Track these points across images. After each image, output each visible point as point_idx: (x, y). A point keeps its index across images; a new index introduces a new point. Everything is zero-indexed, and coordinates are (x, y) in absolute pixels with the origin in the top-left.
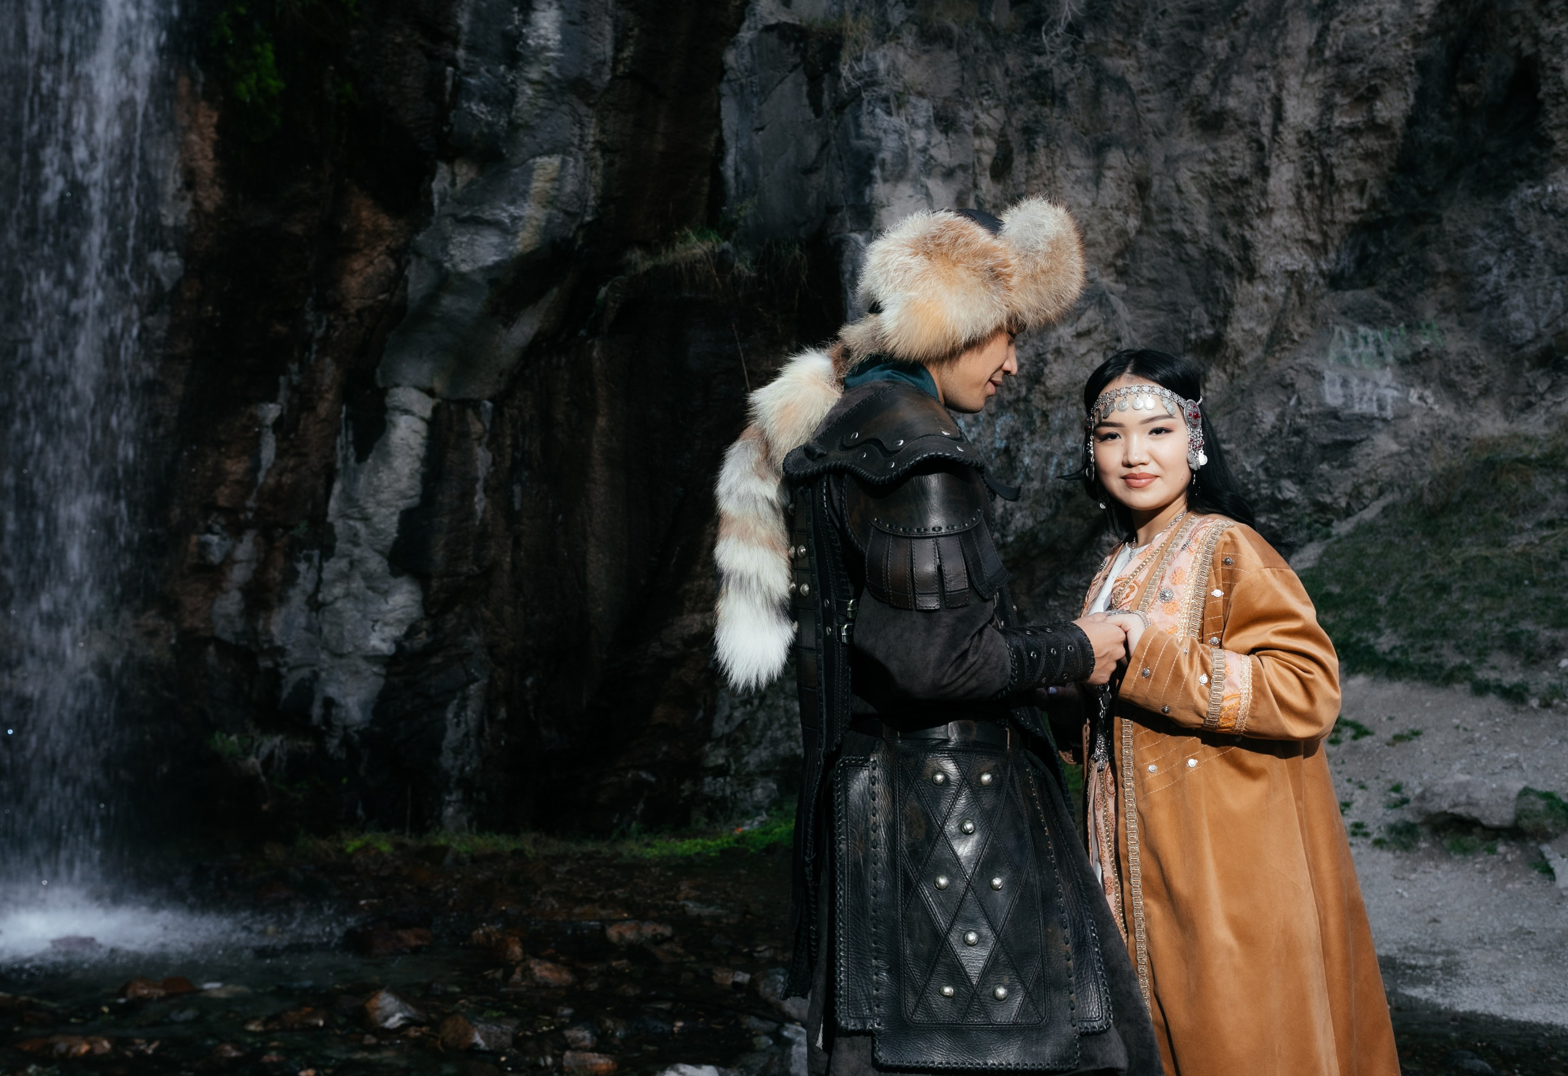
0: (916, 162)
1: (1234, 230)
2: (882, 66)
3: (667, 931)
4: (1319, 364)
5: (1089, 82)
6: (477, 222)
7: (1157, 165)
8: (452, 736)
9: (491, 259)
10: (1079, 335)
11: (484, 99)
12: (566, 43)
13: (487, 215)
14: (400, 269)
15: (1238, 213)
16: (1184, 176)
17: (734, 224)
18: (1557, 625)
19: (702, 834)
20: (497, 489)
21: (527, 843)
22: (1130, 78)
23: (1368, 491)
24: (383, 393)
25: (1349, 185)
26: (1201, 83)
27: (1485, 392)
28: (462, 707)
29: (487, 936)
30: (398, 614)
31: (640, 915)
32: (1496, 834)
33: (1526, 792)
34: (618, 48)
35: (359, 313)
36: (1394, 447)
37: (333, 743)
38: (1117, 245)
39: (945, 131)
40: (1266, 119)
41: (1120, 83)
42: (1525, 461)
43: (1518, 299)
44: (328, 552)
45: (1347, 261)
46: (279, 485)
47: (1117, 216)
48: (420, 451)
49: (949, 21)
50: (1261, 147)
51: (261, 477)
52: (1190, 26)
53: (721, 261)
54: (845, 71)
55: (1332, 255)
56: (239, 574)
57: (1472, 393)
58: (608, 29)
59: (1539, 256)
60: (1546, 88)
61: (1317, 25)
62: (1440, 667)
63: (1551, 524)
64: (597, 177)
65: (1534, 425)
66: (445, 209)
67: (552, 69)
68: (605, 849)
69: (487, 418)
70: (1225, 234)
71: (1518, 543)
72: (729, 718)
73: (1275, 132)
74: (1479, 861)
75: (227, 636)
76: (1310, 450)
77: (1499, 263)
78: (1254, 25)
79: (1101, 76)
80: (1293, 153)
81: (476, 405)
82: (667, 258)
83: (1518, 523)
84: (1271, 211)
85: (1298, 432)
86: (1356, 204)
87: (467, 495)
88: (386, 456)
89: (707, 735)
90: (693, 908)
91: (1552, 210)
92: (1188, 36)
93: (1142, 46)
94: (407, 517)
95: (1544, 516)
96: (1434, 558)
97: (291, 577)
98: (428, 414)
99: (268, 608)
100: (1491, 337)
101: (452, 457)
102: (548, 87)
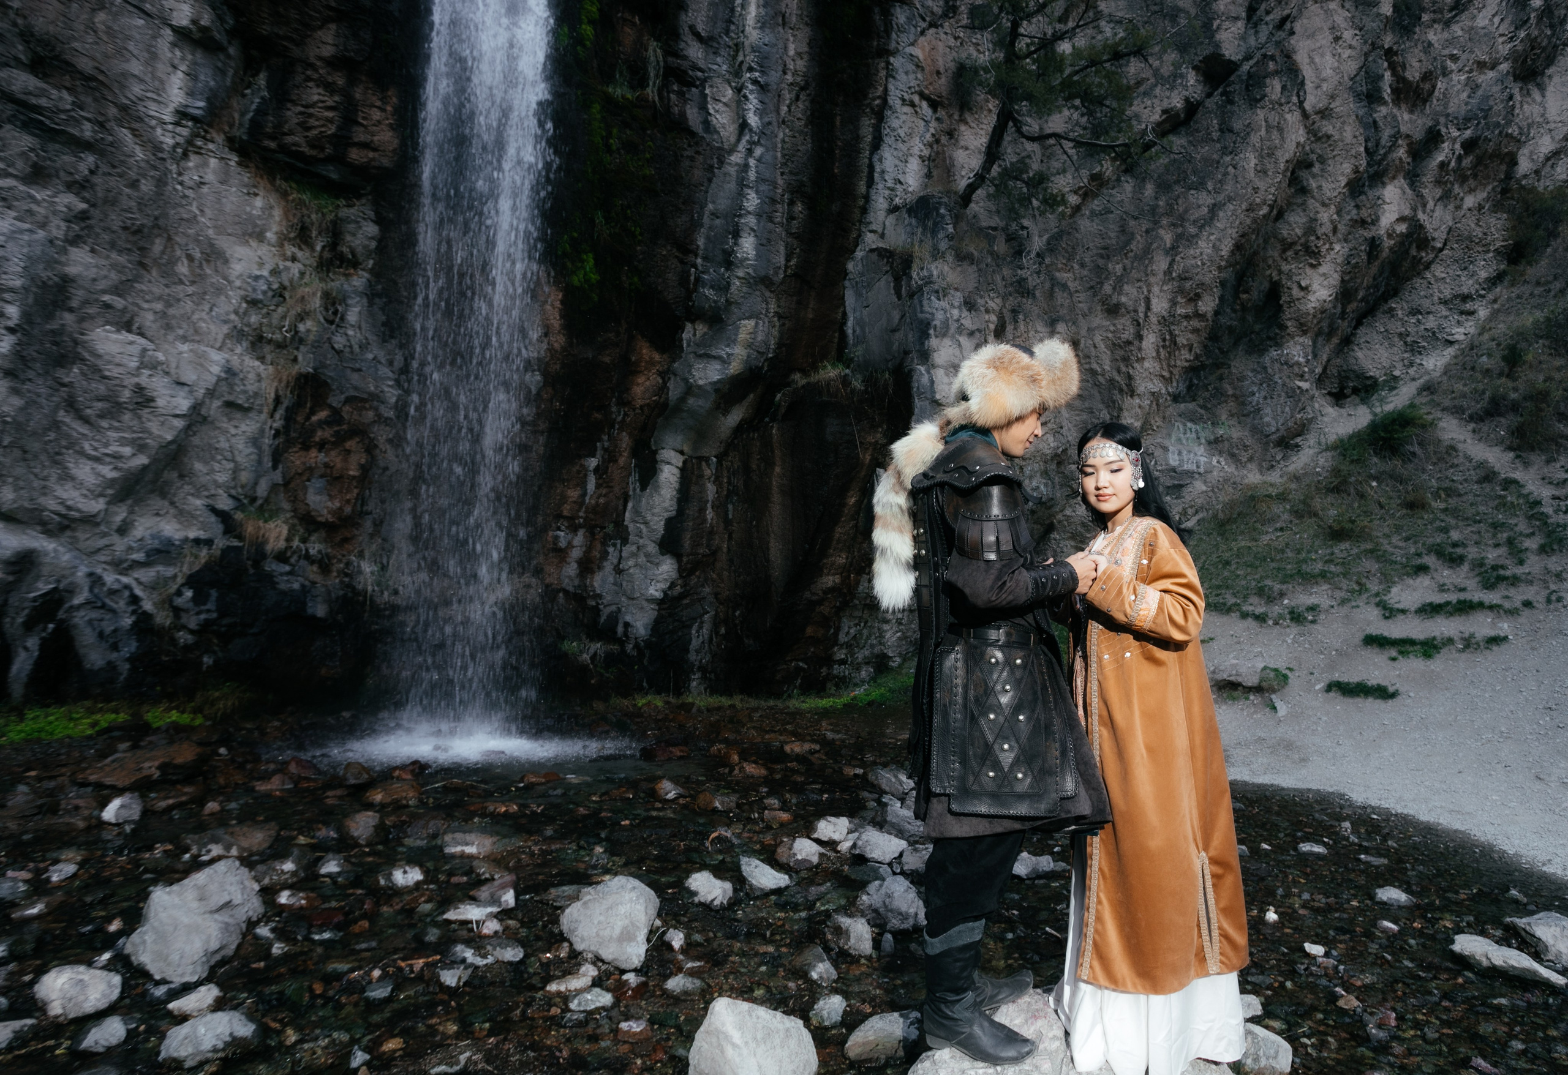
0: (953, 327)
1: (1124, 369)
2: (935, 273)
4: (1166, 443)
5: (1048, 285)
6: (708, 356)
7: (1083, 332)
8: (695, 643)
9: (716, 377)
11: (712, 287)
12: (758, 256)
13: (713, 353)
14: (665, 383)
15: (1126, 360)
17: (852, 360)
18: (1283, 582)
19: (833, 695)
20: (720, 506)
21: (737, 701)
22: (1069, 284)
23: (1190, 511)
24: (655, 452)
25: (1184, 346)
26: (1107, 288)
27: (1251, 459)
28: (701, 627)
30: (665, 576)
31: (801, 738)
32: (1250, 689)
33: (1265, 668)
34: (788, 260)
35: (642, 407)
36: (1204, 488)
37: (629, 647)
39: (970, 310)
40: (1142, 309)
41: (1064, 287)
42: (1269, 496)
43: (1268, 410)
44: (625, 541)
45: (1182, 387)
46: (597, 504)
48: (677, 486)
49: (972, 249)
50: (1139, 324)
51: (587, 499)
52: (1102, 257)
53: (845, 381)
54: (914, 275)
55: (1175, 384)
56: (576, 553)
57: (1244, 460)
58: (782, 249)
59: (1279, 388)
60: (1284, 298)
61: (1169, 259)
62: (1224, 604)
63: (1282, 529)
64: (775, 332)
65: (1274, 477)
66: (690, 349)
67: (750, 271)
68: (780, 704)
69: (713, 467)
70: (1119, 371)
71: (1265, 539)
72: (848, 632)
73: (1146, 316)
74: (1240, 704)
75: (571, 589)
77: (1259, 390)
78: (1136, 257)
79: (1054, 283)
80: (1156, 328)
81: (707, 460)
82: (815, 378)
83: (1265, 528)
84: (1143, 359)
86: (1188, 356)
87: (702, 510)
88: (657, 488)
89: (835, 643)
90: (830, 735)
91: (1286, 363)
92: (1101, 262)
93: (1076, 266)
94: (669, 522)
95: (1278, 525)
96: (1223, 547)
97: (605, 555)
98: (680, 464)
99: (592, 572)
100: (1255, 430)
101: (694, 488)
102: (748, 281)
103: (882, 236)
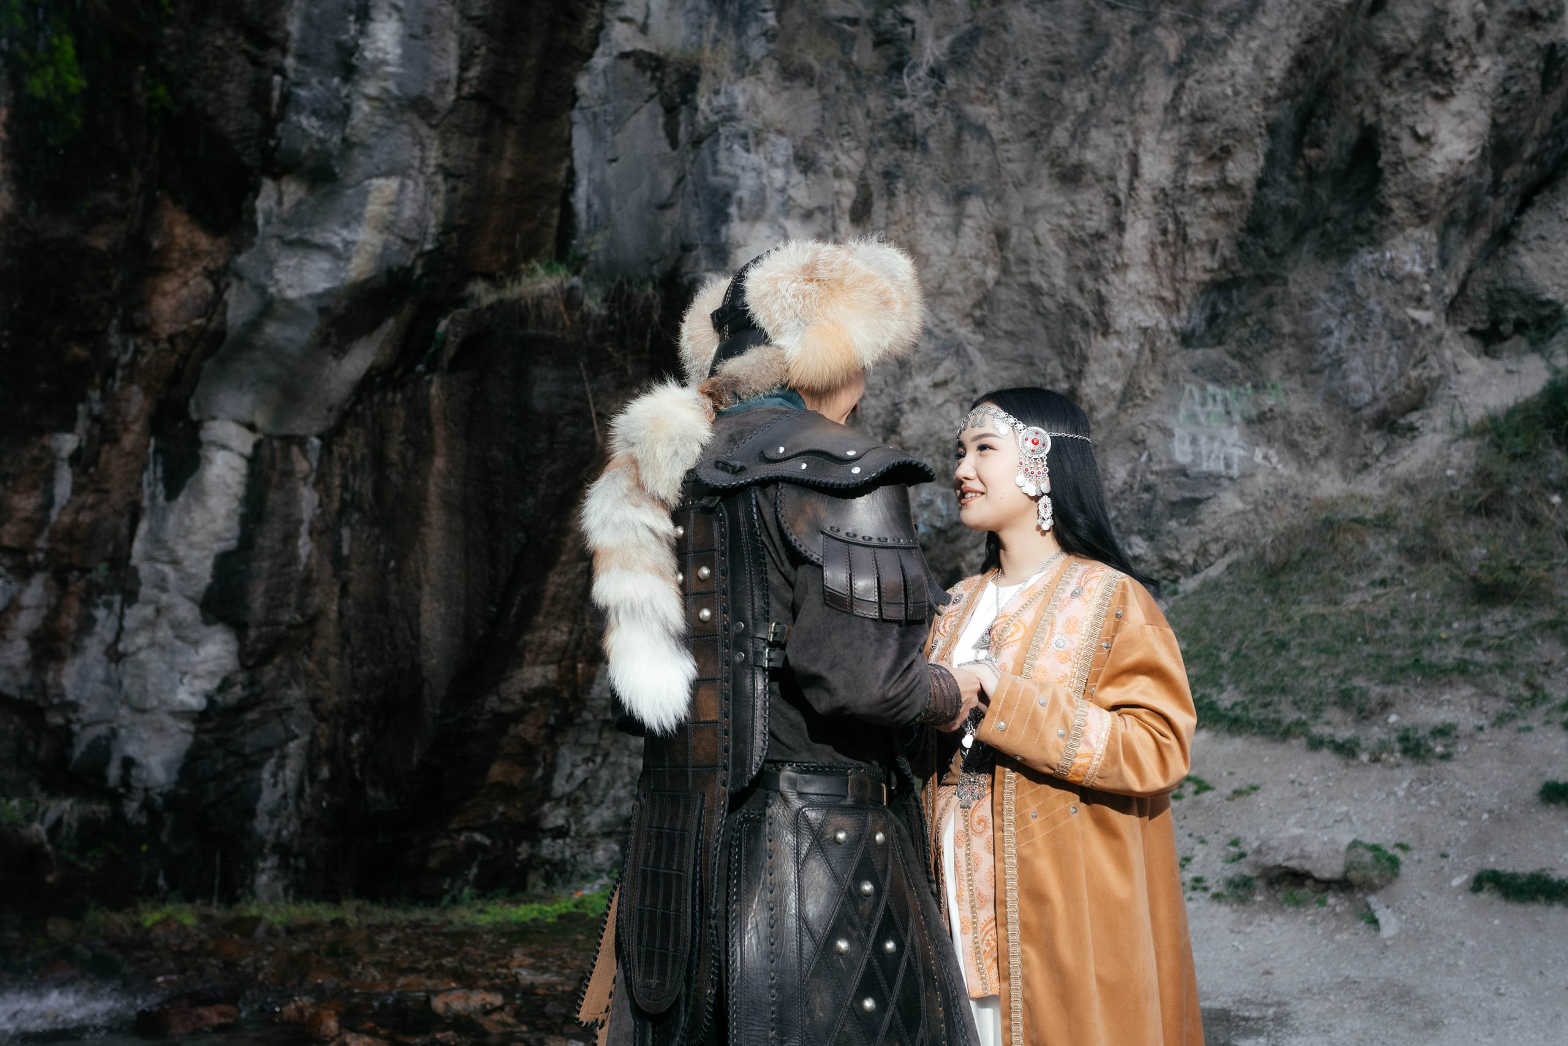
0: (774, 202)
1: (1090, 284)
2: (741, 101)
3: (497, 1000)
4: (1169, 421)
5: (950, 128)
6: (305, 245)
7: (1016, 215)
8: (268, 798)
9: (321, 285)
10: (936, 386)
11: (315, 113)
12: (407, 58)
13: (318, 237)
14: (219, 292)
15: (1093, 267)
16: (1043, 228)
17: (584, 259)
18: (1387, 682)
19: (540, 898)
20: (324, 532)
21: (349, 911)
22: (992, 127)
23: (1214, 548)
24: (197, 426)
25: (1201, 243)
26: (1060, 135)
27: (1326, 453)
28: (280, 766)
29: (300, 1010)
30: (211, 666)
32: (1327, 885)
33: (1355, 844)
34: (464, 67)
35: (171, 339)
36: (1239, 505)
37: (131, 808)
38: (975, 295)
39: (804, 171)
40: (1123, 175)
41: (981, 131)
42: (1361, 521)
43: (1357, 362)
44: (131, 597)
45: (1198, 320)
46: (76, 525)
47: (976, 266)
48: (240, 490)
49: (810, 59)
50: (1118, 203)
51: (54, 514)
52: (1050, 77)
53: (571, 298)
54: (702, 103)
55: (1184, 313)
56: (26, 621)
57: (1313, 453)
58: (453, 46)
59: (1377, 321)
60: (1386, 157)
61: (1173, 83)
62: (1278, 722)
63: (1383, 583)
64: (438, 203)
65: (1370, 486)
66: (270, 230)
67: (391, 85)
68: (434, 916)
69: (314, 456)
70: (1081, 289)
71: (1352, 601)
72: (570, 776)
73: (1132, 188)
74: (1311, 913)
75: (13, 693)
76: (1159, 507)
77: (1340, 325)
78: (1113, 78)
79: (963, 123)
80: (1149, 209)
81: (301, 442)
82: (512, 292)
83: (1354, 581)
84: (1126, 266)
85: (1148, 488)
86: (1208, 263)
87: (289, 539)
88: (200, 495)
89: (546, 794)
90: (526, 976)
91: (1390, 276)
93: (1003, 94)
94: (224, 562)
95: (1377, 575)
96: (1274, 615)
97: (87, 624)
98: (248, 450)
99: (58, 657)
100: (1332, 399)
101: (274, 497)
102: (387, 105)
103: (644, 29)
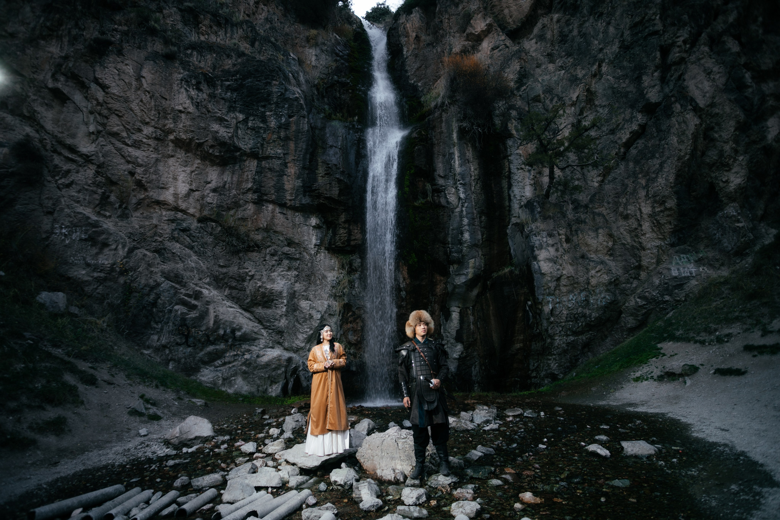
0: (544, 245)
1: (637, 240)
2: (534, 227)
4: (669, 266)
6: (460, 275)
7: (614, 229)
8: (474, 373)
9: (464, 281)
10: (597, 272)
11: (456, 253)
12: (471, 238)
13: (462, 273)
14: (446, 286)
15: (637, 236)
16: (622, 230)
17: (514, 263)
20: (475, 323)
22: (603, 212)
24: (449, 309)
26: (621, 209)
28: (475, 367)
30: (459, 350)
32: (680, 375)
33: (684, 365)
34: (482, 236)
35: (440, 295)
36: (697, 283)
38: (607, 249)
39: (551, 237)
40: (638, 214)
42: (719, 283)
45: (673, 240)
47: (605, 243)
48: (459, 319)
49: (550, 214)
50: (638, 220)
52: (616, 197)
53: (511, 272)
54: (527, 230)
55: (668, 240)
57: (717, 266)
58: (480, 233)
59: (727, 229)
60: (717, 188)
61: (646, 190)
64: (483, 261)
66: (453, 274)
67: (469, 244)
69: (471, 310)
70: (635, 241)
71: (714, 304)
72: (534, 365)
73: (641, 216)
74: (676, 382)
76: (670, 287)
79: (595, 214)
80: (647, 220)
81: (469, 308)
84: (645, 234)
85: (666, 283)
86: (670, 227)
87: (469, 326)
88: (452, 320)
89: (529, 370)
92: (616, 200)
93: (605, 204)
94: (457, 331)
96: (695, 310)
98: (458, 311)
100: (721, 251)
101: (465, 319)
102: (468, 247)
103: (519, 217)
